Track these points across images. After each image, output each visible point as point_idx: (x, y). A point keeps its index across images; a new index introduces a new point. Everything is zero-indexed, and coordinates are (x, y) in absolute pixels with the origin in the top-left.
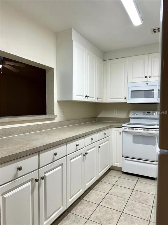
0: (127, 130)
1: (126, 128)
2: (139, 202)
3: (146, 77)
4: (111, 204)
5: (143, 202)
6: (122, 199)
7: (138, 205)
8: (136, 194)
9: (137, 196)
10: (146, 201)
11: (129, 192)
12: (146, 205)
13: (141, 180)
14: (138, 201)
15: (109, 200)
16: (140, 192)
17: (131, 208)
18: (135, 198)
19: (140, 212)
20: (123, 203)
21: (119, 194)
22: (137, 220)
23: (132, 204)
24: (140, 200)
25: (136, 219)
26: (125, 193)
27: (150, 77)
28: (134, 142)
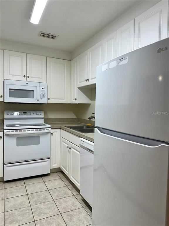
0: (10, 133)
1: (9, 131)
2: (41, 203)
3: (24, 76)
4: (18, 221)
5: (44, 201)
6: (24, 209)
7: (42, 206)
8: (33, 197)
9: (35, 199)
10: (45, 198)
11: (25, 199)
12: (48, 203)
13: (27, 182)
14: (39, 203)
15: (11, 218)
16: (35, 194)
17: (38, 212)
18: (35, 201)
19: (48, 211)
20: (28, 212)
21: (17, 206)
22: (52, 220)
23: (36, 208)
24: (41, 200)
25: (50, 219)
26: (23, 202)
27: (28, 77)
28: (18, 145)
